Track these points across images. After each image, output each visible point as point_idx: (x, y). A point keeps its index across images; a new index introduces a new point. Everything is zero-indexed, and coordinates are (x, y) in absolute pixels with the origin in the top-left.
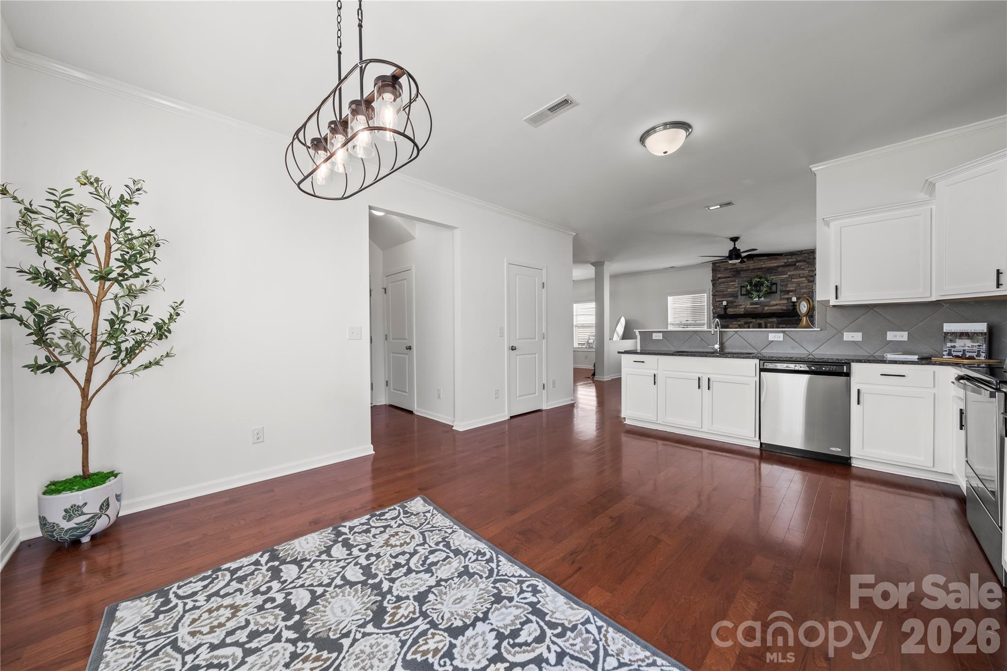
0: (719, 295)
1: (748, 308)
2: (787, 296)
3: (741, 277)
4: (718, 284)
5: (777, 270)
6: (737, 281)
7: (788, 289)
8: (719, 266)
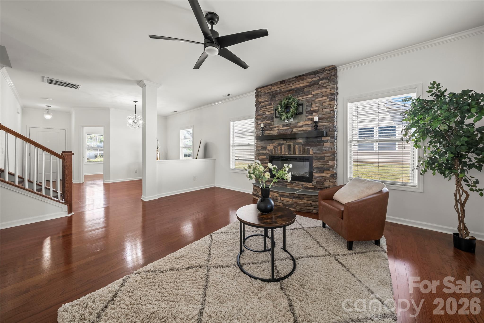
0: (260, 119)
1: (280, 130)
2: (311, 117)
3: (276, 101)
4: (260, 109)
5: (303, 91)
6: (273, 104)
7: (312, 109)
8: (261, 91)
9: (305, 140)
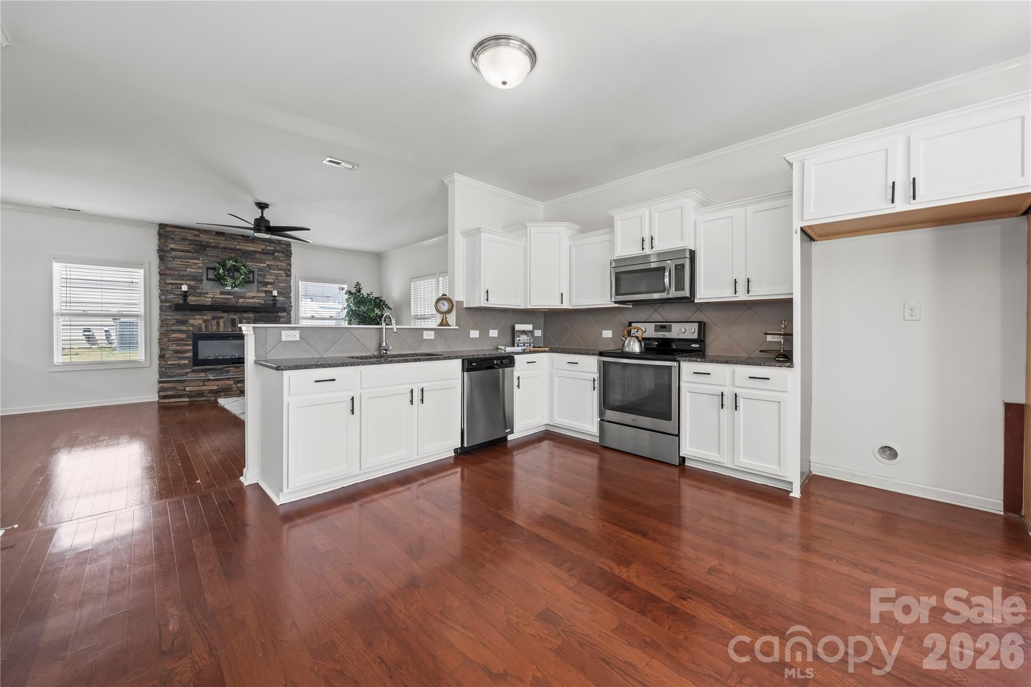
0: (173, 275)
1: (216, 298)
2: (265, 289)
3: (207, 255)
4: (171, 259)
5: (254, 256)
6: (201, 259)
7: (266, 280)
8: (173, 232)
9: (257, 315)
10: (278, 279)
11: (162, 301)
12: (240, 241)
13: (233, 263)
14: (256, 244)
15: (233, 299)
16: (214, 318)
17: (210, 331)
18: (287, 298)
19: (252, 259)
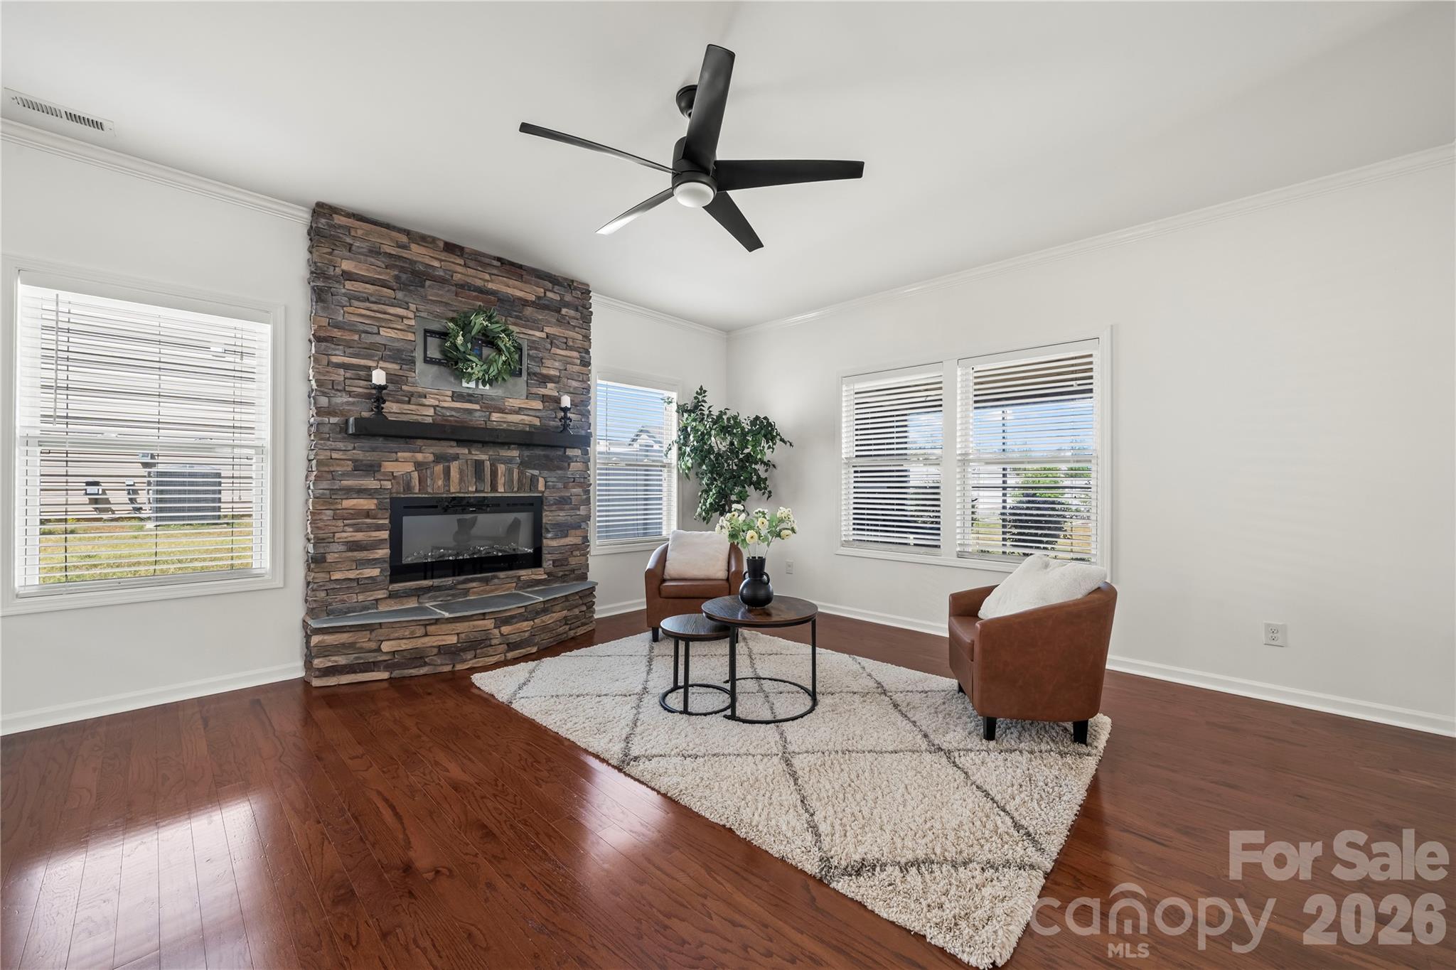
0: (348, 344)
1: (443, 408)
2: (542, 391)
3: (424, 299)
4: (344, 300)
5: (523, 311)
6: (413, 307)
7: (544, 371)
8: (349, 229)
9: (526, 453)
10: (566, 370)
11: (320, 412)
12: (495, 272)
13: (485, 323)
14: (525, 282)
15: (478, 414)
16: (439, 459)
17: (430, 490)
18: (582, 415)
19: (517, 317)
